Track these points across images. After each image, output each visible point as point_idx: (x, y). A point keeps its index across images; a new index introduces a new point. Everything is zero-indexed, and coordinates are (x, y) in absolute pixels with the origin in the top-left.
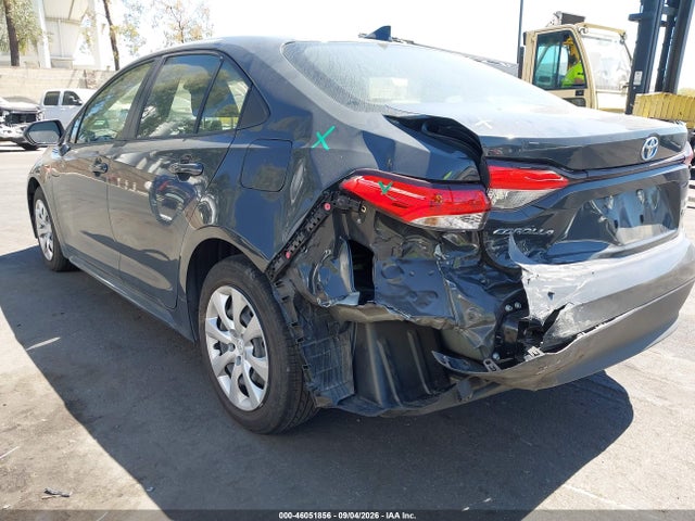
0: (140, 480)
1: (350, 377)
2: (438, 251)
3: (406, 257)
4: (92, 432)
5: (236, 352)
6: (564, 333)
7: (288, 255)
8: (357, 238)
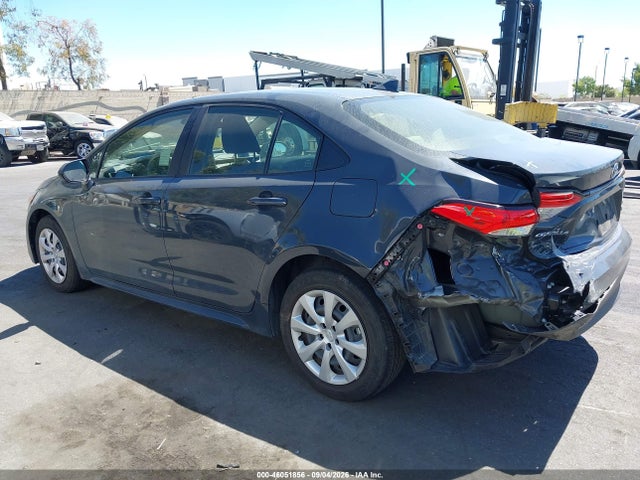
0: (284, 447)
1: (431, 348)
2: (494, 252)
3: (472, 258)
4: (216, 419)
5: (326, 341)
6: (592, 299)
7: (386, 264)
8: (436, 246)
